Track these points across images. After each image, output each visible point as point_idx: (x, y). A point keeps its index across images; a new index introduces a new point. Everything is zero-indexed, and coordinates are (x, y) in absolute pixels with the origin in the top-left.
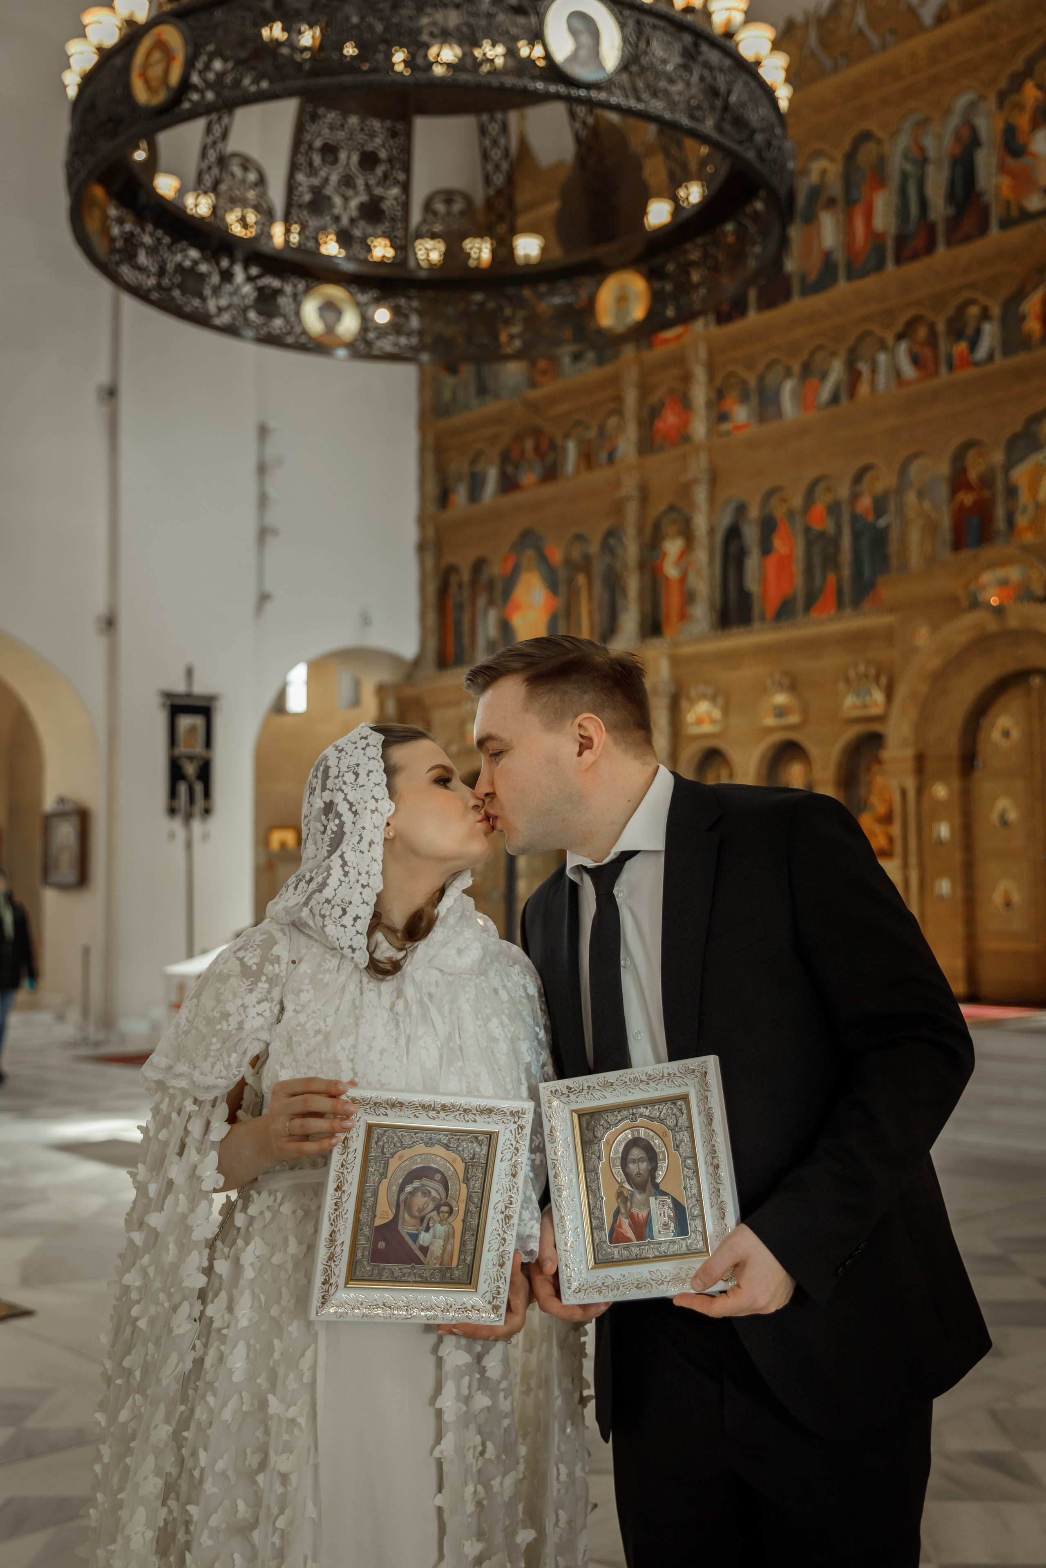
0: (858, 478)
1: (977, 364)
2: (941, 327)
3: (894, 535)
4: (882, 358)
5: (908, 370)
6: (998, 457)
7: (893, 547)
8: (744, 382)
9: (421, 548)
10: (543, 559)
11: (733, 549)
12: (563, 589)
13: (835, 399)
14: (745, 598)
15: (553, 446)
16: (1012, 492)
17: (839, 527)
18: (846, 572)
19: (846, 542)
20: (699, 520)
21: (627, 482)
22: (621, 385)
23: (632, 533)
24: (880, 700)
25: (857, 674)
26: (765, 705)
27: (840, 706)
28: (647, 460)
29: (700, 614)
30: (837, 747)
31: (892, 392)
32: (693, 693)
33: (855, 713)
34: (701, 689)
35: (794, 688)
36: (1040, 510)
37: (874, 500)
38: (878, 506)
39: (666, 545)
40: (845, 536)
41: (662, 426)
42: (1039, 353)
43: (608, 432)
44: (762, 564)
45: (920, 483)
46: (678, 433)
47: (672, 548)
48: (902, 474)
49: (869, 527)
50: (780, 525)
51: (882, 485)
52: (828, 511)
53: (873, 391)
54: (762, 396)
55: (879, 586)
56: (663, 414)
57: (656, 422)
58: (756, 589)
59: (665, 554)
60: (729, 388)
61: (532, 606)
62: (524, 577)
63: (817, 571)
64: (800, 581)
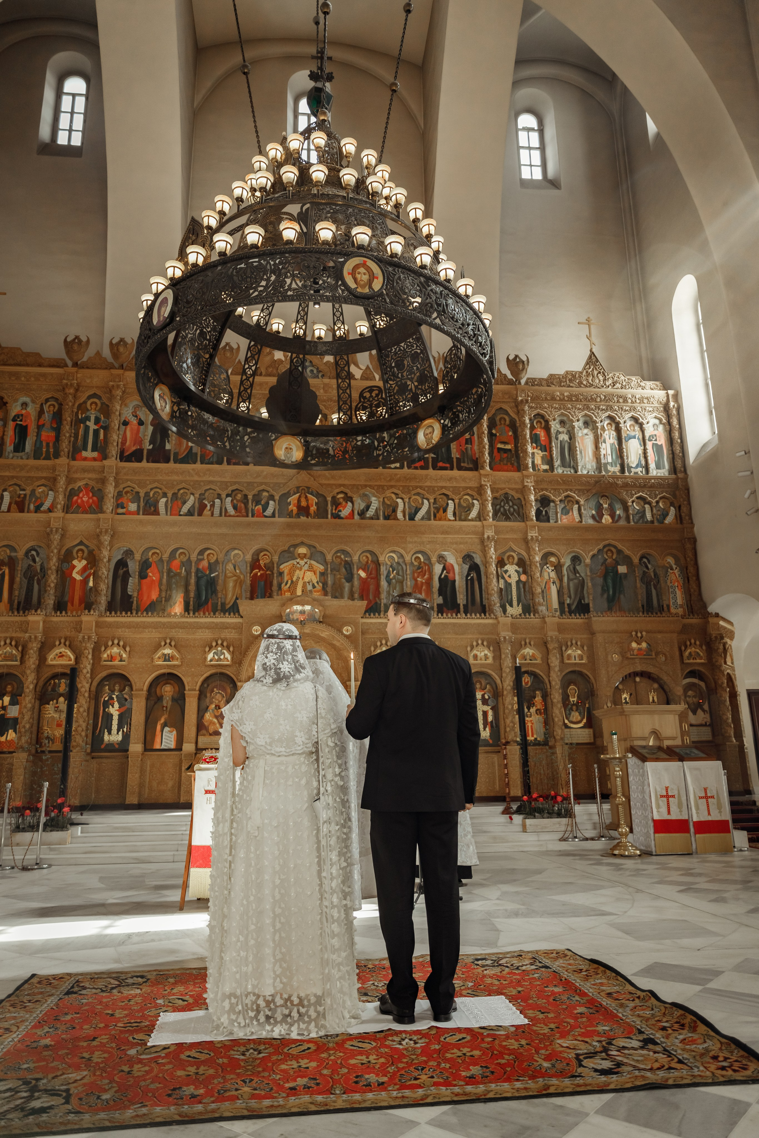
0: (201, 553)
1: (266, 517)
2: (250, 497)
5: (231, 511)
6: (276, 558)
7: (219, 588)
8: (138, 493)
11: (121, 572)
13: (190, 513)
14: (127, 597)
16: (281, 574)
17: (189, 572)
18: (192, 595)
19: (193, 580)
20: (105, 553)
21: (54, 524)
22: (57, 473)
23: (55, 551)
24: (229, 658)
25: (217, 644)
26: (159, 654)
27: (206, 658)
28: (69, 516)
29: (103, 600)
30: (202, 679)
31: (223, 518)
32: (110, 643)
33: (214, 663)
34: (116, 641)
35: (176, 647)
36: (294, 584)
37: (209, 563)
38: (212, 567)
39: (75, 562)
40: (193, 577)
41: (79, 501)
42: (298, 520)
43: (38, 495)
44: (140, 583)
45: (235, 562)
46: (90, 506)
47: (79, 564)
48: (226, 555)
49: (207, 576)
50: (153, 566)
51: (215, 558)
52: (183, 564)
53: (212, 515)
54: (147, 501)
55: (210, 603)
56: (81, 495)
57: (75, 498)
58: (135, 594)
59: (74, 567)
60: (126, 493)
63: (174, 592)
64: (164, 594)
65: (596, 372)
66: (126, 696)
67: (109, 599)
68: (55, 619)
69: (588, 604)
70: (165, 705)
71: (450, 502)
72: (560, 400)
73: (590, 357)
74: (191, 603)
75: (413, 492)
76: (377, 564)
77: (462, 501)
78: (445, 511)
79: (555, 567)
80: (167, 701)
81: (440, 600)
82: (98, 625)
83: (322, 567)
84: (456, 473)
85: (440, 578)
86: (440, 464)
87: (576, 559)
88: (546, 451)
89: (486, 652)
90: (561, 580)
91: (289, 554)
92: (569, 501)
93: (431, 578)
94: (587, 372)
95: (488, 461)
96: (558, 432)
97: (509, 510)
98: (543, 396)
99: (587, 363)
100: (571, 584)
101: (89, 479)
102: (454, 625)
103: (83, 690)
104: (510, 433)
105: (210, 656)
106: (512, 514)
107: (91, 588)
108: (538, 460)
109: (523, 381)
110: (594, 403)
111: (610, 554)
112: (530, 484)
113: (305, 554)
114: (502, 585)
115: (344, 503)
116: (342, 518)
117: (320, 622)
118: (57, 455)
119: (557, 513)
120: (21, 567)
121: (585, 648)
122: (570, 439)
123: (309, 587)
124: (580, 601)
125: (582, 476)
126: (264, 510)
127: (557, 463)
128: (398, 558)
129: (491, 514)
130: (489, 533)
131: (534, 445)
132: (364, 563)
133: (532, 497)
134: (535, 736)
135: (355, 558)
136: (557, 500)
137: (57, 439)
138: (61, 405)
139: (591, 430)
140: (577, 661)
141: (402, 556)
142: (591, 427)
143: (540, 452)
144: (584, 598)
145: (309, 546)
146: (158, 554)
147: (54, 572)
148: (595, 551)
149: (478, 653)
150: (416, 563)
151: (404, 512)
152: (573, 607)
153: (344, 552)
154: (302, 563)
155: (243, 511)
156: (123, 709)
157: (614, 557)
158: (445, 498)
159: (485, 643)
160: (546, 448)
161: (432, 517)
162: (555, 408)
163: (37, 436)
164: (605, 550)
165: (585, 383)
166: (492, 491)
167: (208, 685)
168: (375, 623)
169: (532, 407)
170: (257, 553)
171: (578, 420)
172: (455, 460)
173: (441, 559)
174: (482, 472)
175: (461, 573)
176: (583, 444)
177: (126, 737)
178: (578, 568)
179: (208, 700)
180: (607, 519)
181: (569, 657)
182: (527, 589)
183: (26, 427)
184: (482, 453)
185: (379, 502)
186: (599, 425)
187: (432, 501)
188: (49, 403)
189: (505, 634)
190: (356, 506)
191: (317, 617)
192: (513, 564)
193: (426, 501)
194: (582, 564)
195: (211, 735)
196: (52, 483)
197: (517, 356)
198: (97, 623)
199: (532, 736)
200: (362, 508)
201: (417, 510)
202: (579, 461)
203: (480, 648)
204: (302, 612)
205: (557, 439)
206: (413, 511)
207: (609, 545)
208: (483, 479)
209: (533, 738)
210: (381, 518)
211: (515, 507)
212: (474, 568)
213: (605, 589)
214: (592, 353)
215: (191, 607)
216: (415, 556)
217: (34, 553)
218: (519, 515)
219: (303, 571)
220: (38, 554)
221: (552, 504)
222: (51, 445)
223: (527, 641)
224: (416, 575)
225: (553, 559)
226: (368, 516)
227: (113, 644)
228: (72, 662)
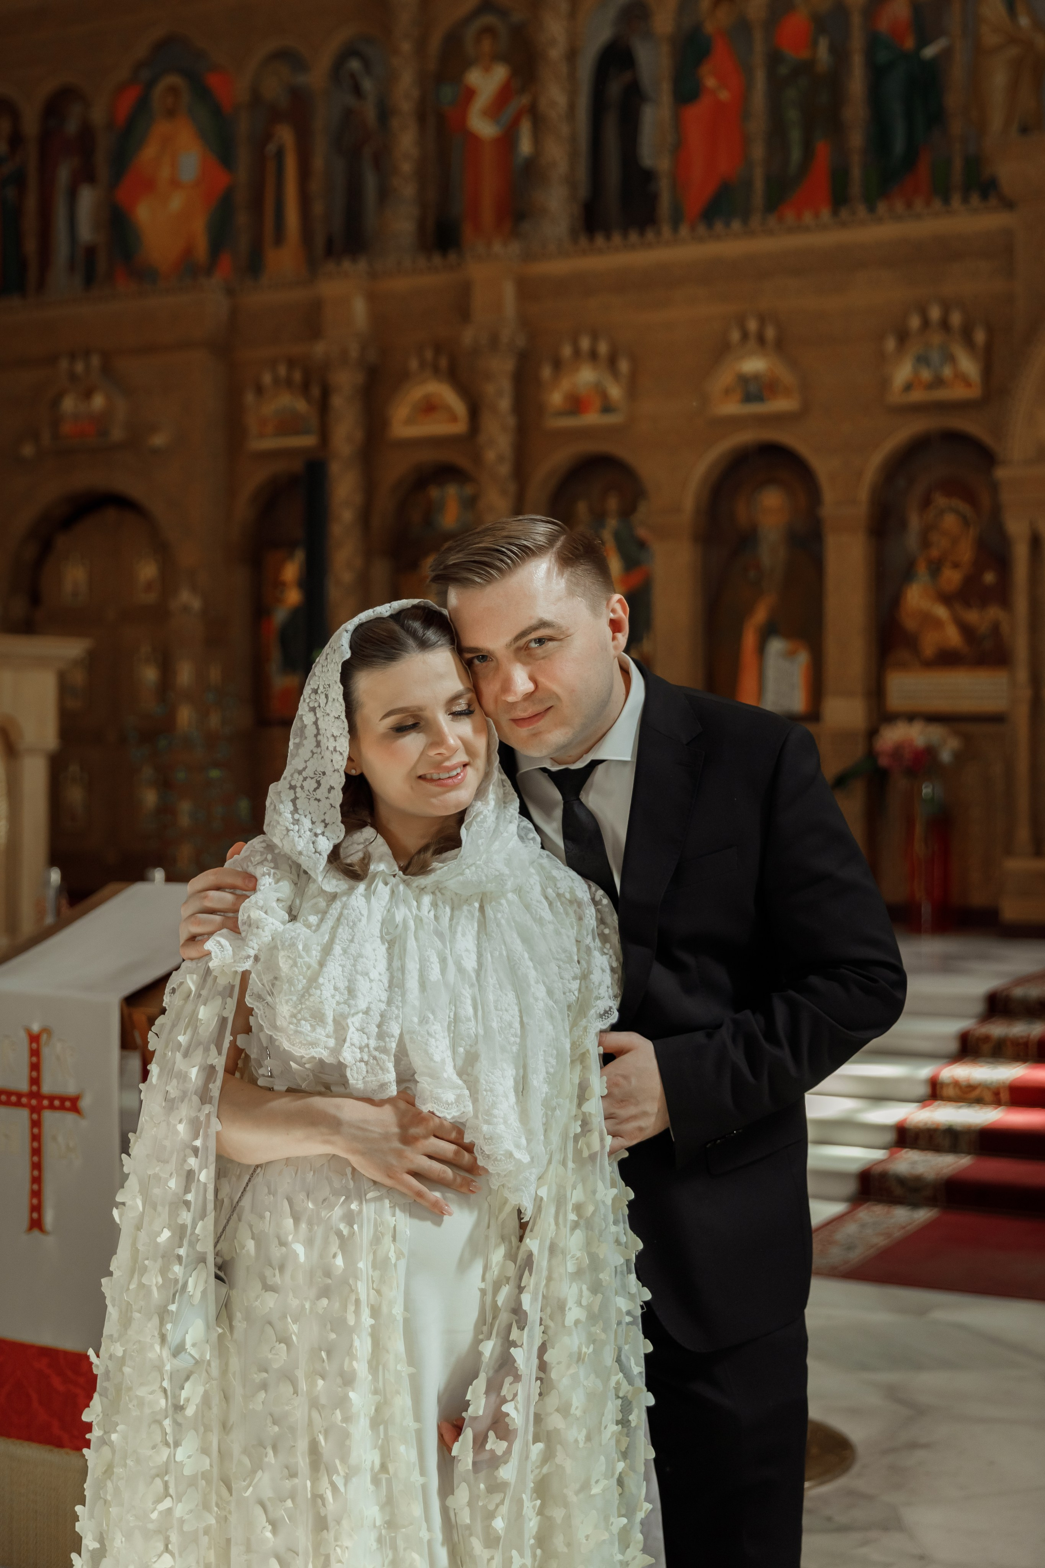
3: (957, 73)
7: (953, 100)
10: (200, 93)
11: (615, 90)
12: (243, 156)
14: (638, 179)
17: (840, 55)
18: (856, 139)
20: (558, 33)
23: (406, 47)
24: (974, 374)
25: (926, 323)
26: (725, 377)
27: (884, 383)
29: (559, 200)
30: (876, 459)
32: (567, 351)
33: (917, 396)
34: (585, 343)
35: (781, 347)
38: (923, 23)
39: (473, 77)
40: (858, 74)
44: (677, 119)
47: (487, 83)
49: (906, 57)
50: (718, 48)
52: (817, 24)
55: (922, 164)
58: (665, 165)
59: (470, 94)
61: (175, 183)
62: (161, 128)
63: (795, 135)
64: (758, 152)
66: (642, 533)
67: (583, 192)
70: (764, 561)
74: (856, 172)
80: (770, 548)
82: (528, 285)
105: (903, 373)
107: (526, 161)
120: (325, 117)
147: (412, 123)
156: (638, 579)
167: (910, 482)
179: (912, 540)
195: (926, 664)
198: (524, 282)
215: (856, 181)
217: (354, 64)
220: (365, 67)
227: (577, 353)
228: (460, 427)
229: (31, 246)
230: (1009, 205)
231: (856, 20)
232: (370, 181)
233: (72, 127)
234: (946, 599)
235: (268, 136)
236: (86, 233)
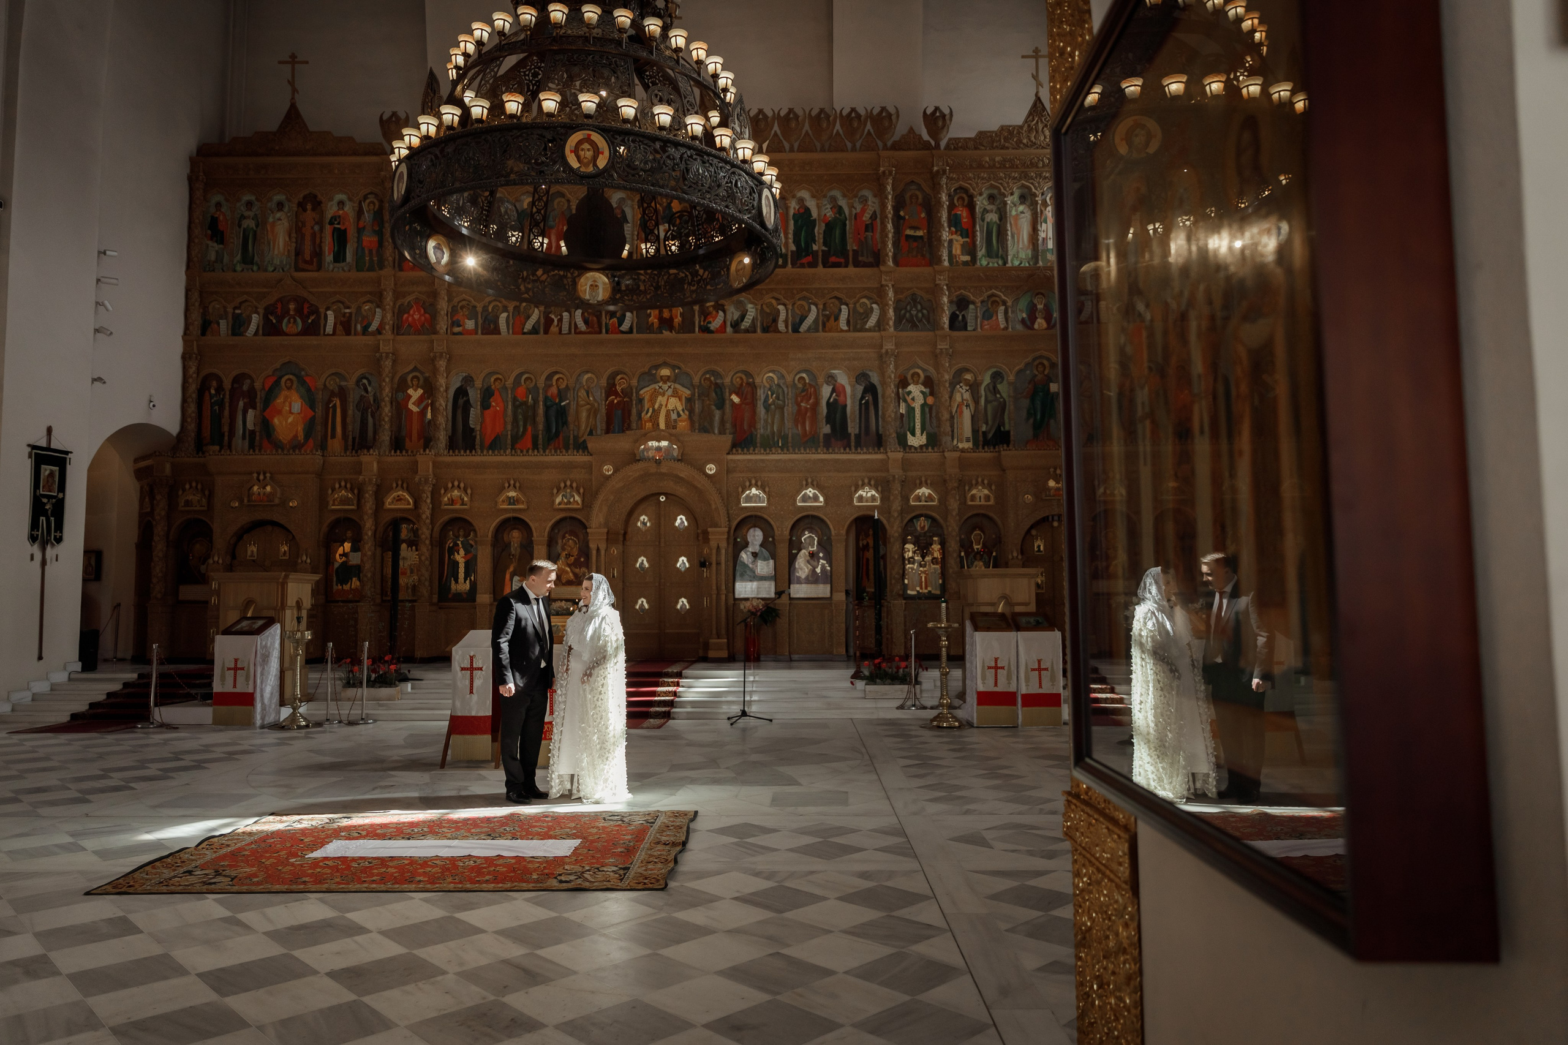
0: (549, 377)
1: (622, 332)
4: (566, 315)
5: (582, 326)
6: (634, 382)
7: (570, 419)
8: (475, 307)
9: (185, 357)
10: (302, 382)
11: (461, 402)
13: (535, 331)
14: (469, 432)
15: (315, 311)
16: (641, 401)
17: (536, 401)
18: (541, 427)
19: (541, 410)
20: (442, 381)
21: (384, 348)
22: (382, 287)
23: (387, 380)
24: (580, 501)
25: (565, 486)
26: (503, 497)
27: (553, 502)
28: (399, 338)
29: (442, 437)
30: (550, 524)
31: (573, 335)
32: (450, 485)
33: (562, 506)
34: (456, 483)
35: (521, 489)
36: (656, 413)
37: (559, 390)
38: (562, 395)
39: (410, 391)
40: (541, 407)
41: (410, 319)
42: (660, 336)
43: (364, 313)
44: (482, 414)
45: (588, 387)
46: (423, 325)
47: (415, 394)
48: (577, 380)
49: (556, 404)
50: (497, 393)
51: (565, 384)
52: (529, 391)
53: (560, 332)
54: (486, 318)
55: (561, 437)
56: (411, 312)
57: (406, 316)
58: (478, 428)
59: (410, 397)
60: (462, 308)
61: (290, 412)
62: (285, 393)
63: (521, 423)
64: (509, 427)
65: (1040, 126)
66: (471, 542)
68: (390, 459)
69: (1008, 432)
70: (513, 552)
71: (843, 307)
72: (990, 167)
73: (1035, 105)
74: (540, 436)
75: (798, 296)
76: (753, 387)
77: (858, 305)
78: (837, 319)
79: (970, 386)
80: (515, 548)
81: (827, 429)
82: (435, 465)
83: (688, 392)
84: (851, 270)
85: (828, 403)
86: (833, 259)
87: (997, 376)
88: (967, 237)
89: (874, 492)
90: (976, 401)
91: (650, 377)
92: (994, 302)
93: (817, 403)
94: (1029, 126)
95: (890, 254)
96: (985, 211)
97: (916, 315)
98: (967, 163)
99: (1030, 114)
100: (989, 407)
101: (420, 293)
102: (837, 461)
103: (423, 536)
104: (923, 215)
105: (558, 500)
106: (920, 321)
107: (430, 421)
108: (957, 250)
109: (943, 144)
110: (1034, 169)
111: (1041, 369)
112: (943, 283)
113: (669, 377)
114: (903, 410)
115: (714, 312)
116: (711, 332)
117: (678, 460)
118: (381, 266)
119: (976, 318)
120: (353, 397)
121: (993, 487)
122: (1000, 219)
123: (674, 416)
124: (999, 427)
125: (1013, 268)
126: (620, 324)
127: (981, 252)
128: (779, 379)
129: (891, 323)
130: (889, 346)
131: (953, 229)
132: (737, 386)
133: (945, 299)
134: (929, 589)
135: (727, 381)
136: (978, 301)
137: (381, 244)
138: (381, 202)
139: (1029, 207)
140: (983, 502)
141: (783, 376)
142: (1028, 203)
143: (959, 238)
144: (1004, 425)
145: (673, 367)
146: (500, 379)
147: (388, 404)
148: (1022, 366)
149: (864, 494)
150: (800, 386)
151: (786, 322)
152: (990, 436)
153: (713, 373)
154: (665, 387)
155: (596, 326)
156: (469, 556)
157: (1046, 372)
158: (837, 302)
159: (872, 482)
160: (968, 233)
161: (821, 328)
162: (983, 179)
163: (358, 242)
164: (1036, 363)
165: (1025, 141)
166: (896, 293)
167: (559, 531)
168: (744, 460)
169: (952, 179)
170: (612, 377)
171: (1012, 194)
172: (851, 254)
173: (831, 379)
174: (882, 268)
175: (853, 396)
176: (1016, 224)
177: (474, 585)
178: (999, 387)
179: (559, 548)
180: (1040, 323)
181: (973, 498)
182: (934, 414)
183: (345, 230)
184: (884, 244)
185: (757, 309)
186: (1039, 199)
187: (821, 307)
188: (368, 201)
189: (896, 471)
190: (729, 317)
191: (675, 454)
192: (917, 383)
193: (813, 307)
194: (1005, 382)
195: (564, 584)
196: (378, 299)
197: (937, 109)
198: (434, 463)
199: (926, 588)
200: (735, 318)
201: (803, 319)
202: (1010, 249)
203: (867, 488)
204: (659, 449)
205: (983, 220)
206: (798, 320)
207: (1041, 357)
208: (884, 277)
209: (926, 591)
210: (759, 331)
211: (925, 311)
212: (871, 389)
213: (1031, 413)
214: (1038, 99)
215: (540, 441)
216: (798, 376)
217: (365, 381)
218: (929, 322)
219: (666, 397)
220: (370, 384)
221: (971, 307)
222: (374, 252)
223: (923, 479)
224: (799, 399)
225: (968, 376)
226: (742, 327)
227: (453, 486)
228: (411, 506)
229: (226, 429)
230: (591, 455)
231: (541, 391)
232: (370, 420)
233: (245, 388)
234: (569, 565)
235: (330, 401)
236: (250, 426)
